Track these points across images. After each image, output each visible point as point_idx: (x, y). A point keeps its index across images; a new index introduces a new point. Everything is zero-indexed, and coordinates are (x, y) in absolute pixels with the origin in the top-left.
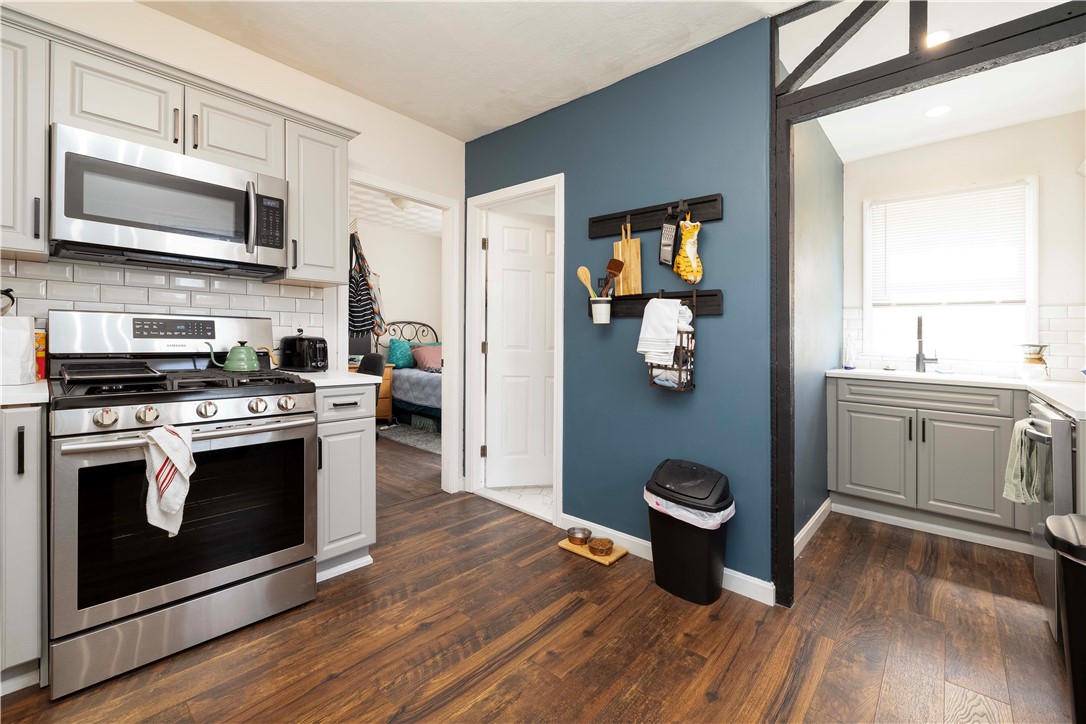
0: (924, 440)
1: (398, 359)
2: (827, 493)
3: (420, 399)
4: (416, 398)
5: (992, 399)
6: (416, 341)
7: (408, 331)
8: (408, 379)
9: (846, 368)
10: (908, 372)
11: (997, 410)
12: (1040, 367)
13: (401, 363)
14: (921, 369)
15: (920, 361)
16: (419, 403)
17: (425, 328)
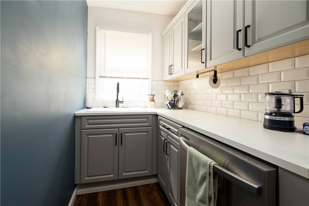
0: (121, 144)
2: (75, 186)
5: (145, 119)
9: (87, 108)
10: (113, 110)
11: (147, 124)
12: (153, 103)
14: (118, 107)
15: (117, 102)
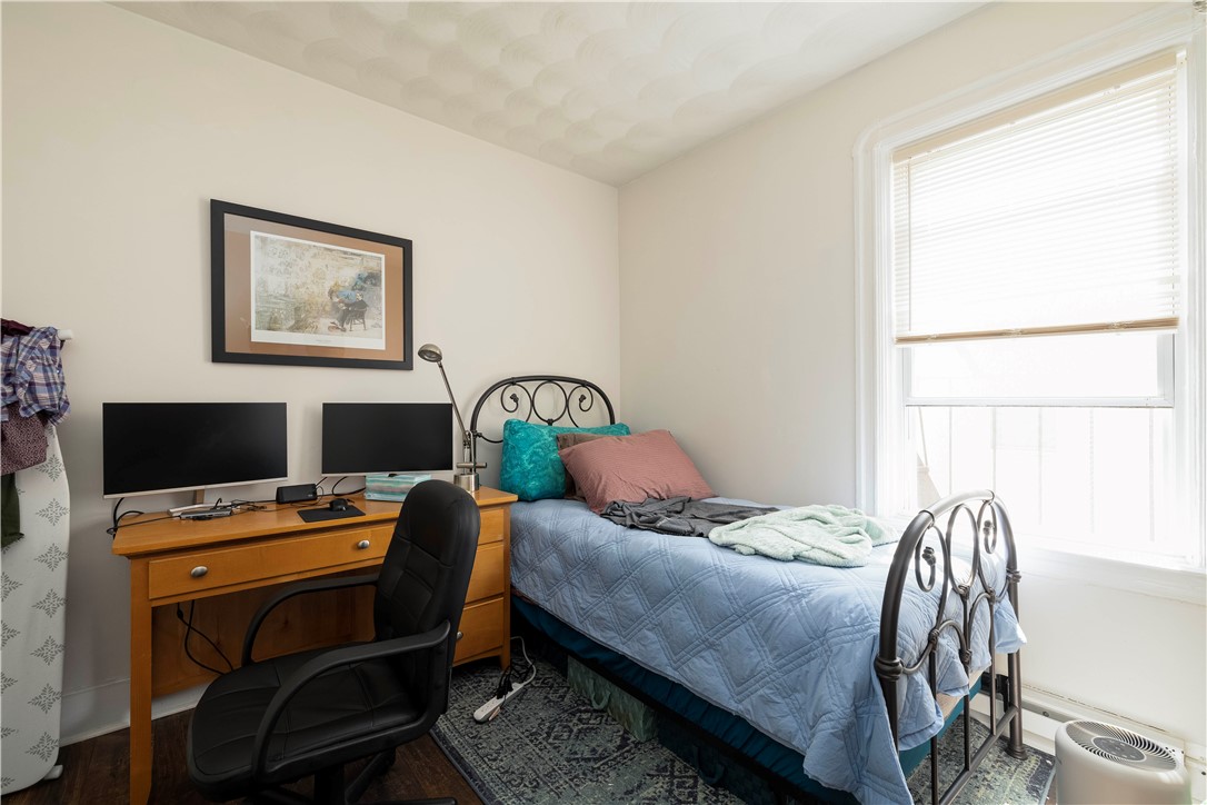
1: (525, 475)
3: (599, 622)
4: (585, 614)
6: (565, 423)
7: (549, 401)
8: (555, 543)
13: (533, 486)
16: (596, 634)
17: (584, 391)
